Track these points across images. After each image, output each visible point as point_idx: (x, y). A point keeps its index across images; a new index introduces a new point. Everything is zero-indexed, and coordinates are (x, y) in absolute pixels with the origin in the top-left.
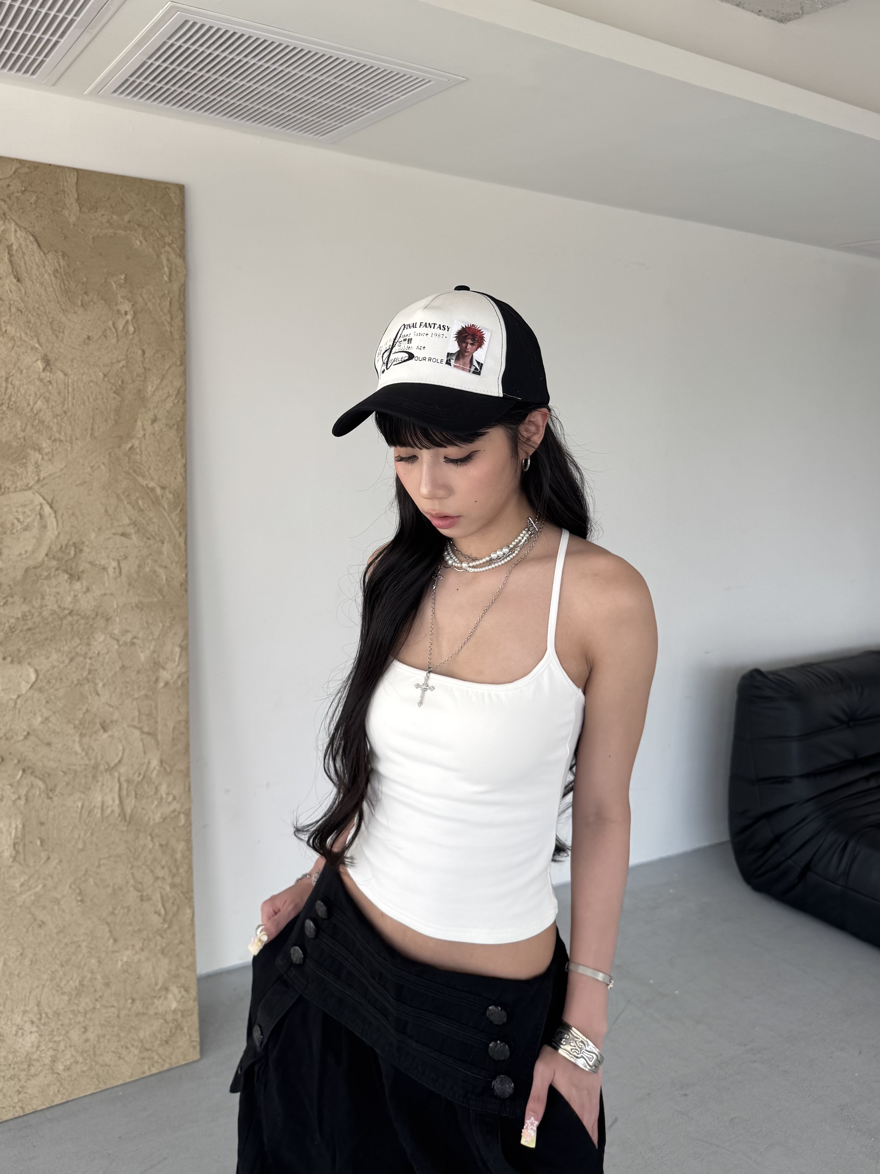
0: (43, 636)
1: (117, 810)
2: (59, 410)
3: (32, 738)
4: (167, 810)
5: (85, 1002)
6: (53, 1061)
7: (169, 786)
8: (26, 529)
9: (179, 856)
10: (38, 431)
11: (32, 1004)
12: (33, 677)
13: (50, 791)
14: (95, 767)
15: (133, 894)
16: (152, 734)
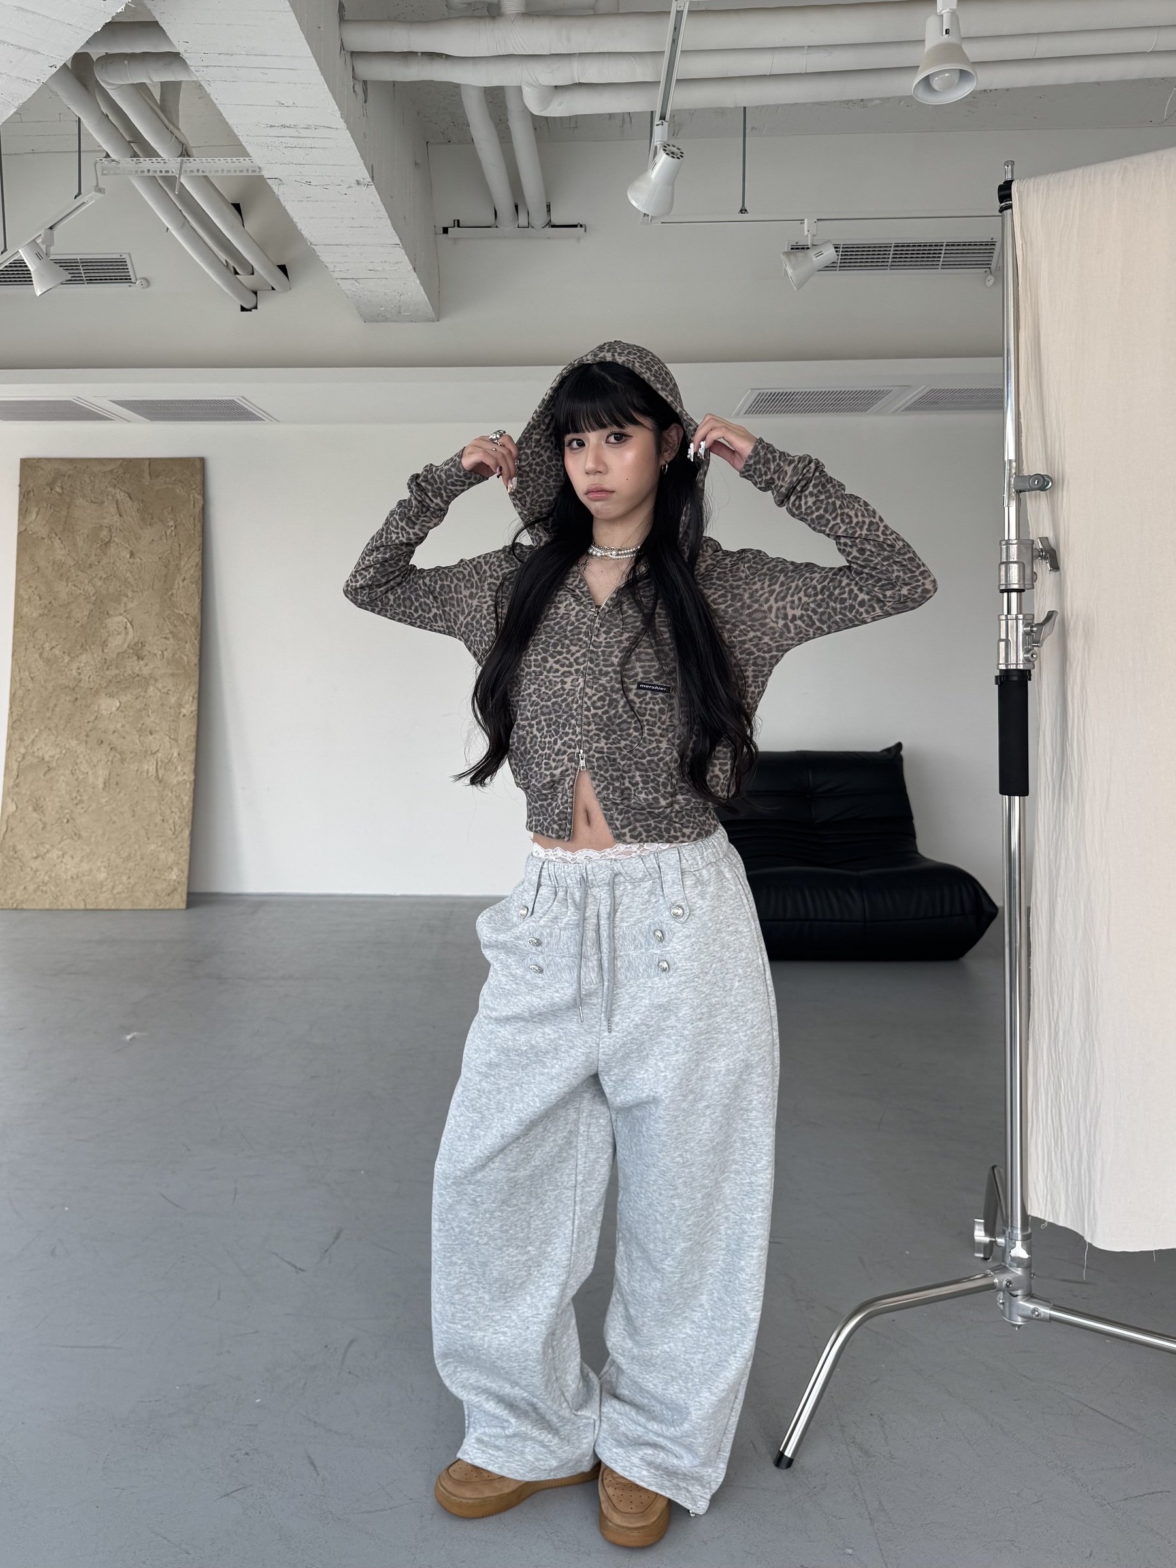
0: (123, 686)
1: (155, 775)
2: (137, 577)
3: (116, 734)
4: (180, 779)
5: (131, 864)
6: (113, 888)
7: (182, 767)
8: (119, 634)
9: (185, 803)
10: (127, 588)
11: (106, 859)
12: (118, 705)
13: (123, 761)
14: (146, 752)
15: (160, 818)
16: (176, 740)
